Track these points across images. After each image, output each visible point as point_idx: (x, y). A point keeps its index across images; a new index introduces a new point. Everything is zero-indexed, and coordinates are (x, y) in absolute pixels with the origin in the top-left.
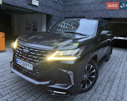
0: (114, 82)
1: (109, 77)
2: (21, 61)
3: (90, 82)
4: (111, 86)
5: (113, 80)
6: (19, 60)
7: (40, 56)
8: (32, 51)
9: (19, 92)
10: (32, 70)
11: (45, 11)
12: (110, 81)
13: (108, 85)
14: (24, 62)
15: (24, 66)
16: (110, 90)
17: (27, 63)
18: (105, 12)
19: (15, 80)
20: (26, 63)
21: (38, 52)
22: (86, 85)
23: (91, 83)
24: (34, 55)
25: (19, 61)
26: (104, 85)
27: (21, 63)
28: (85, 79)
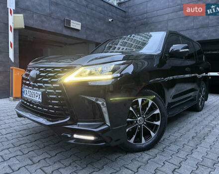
0: (204, 139)
1: (196, 133)
2: (28, 90)
3: (151, 132)
4: (197, 145)
5: (202, 137)
6: (26, 89)
7: (54, 77)
8: (43, 72)
9: (26, 147)
10: (41, 101)
11: (92, 37)
12: (196, 139)
13: (192, 144)
14: (32, 91)
15: (31, 98)
16: (193, 150)
17: (35, 92)
18: (194, 32)
19: (25, 132)
20: (33, 91)
21: (51, 72)
22: (143, 138)
23: (153, 134)
24: (45, 77)
25: (25, 92)
26: (183, 143)
27: (28, 94)
28: (141, 125)
